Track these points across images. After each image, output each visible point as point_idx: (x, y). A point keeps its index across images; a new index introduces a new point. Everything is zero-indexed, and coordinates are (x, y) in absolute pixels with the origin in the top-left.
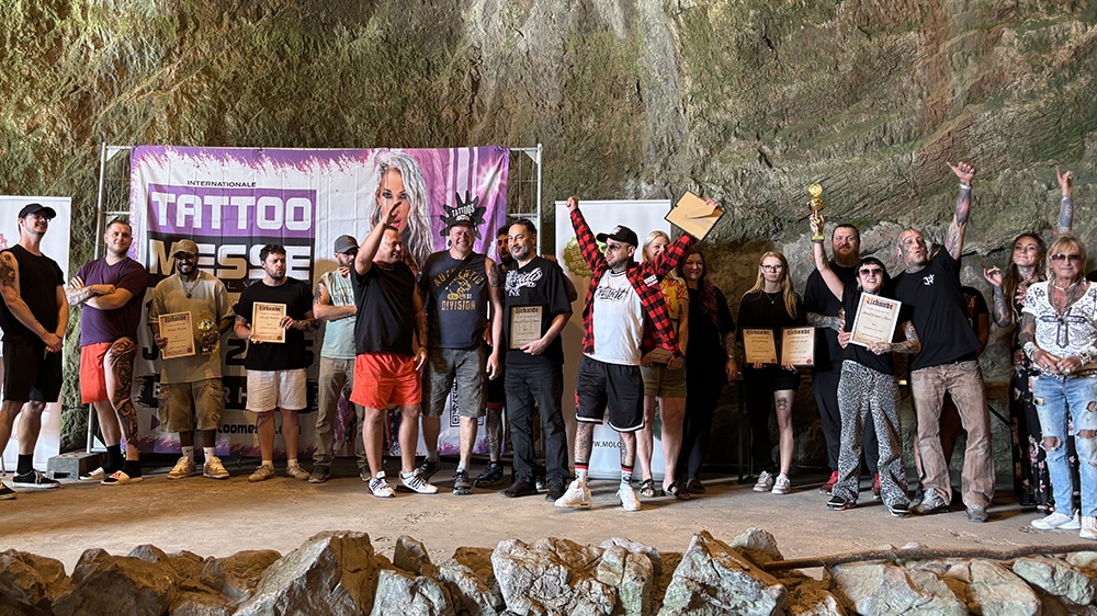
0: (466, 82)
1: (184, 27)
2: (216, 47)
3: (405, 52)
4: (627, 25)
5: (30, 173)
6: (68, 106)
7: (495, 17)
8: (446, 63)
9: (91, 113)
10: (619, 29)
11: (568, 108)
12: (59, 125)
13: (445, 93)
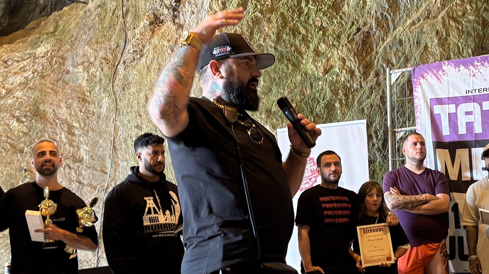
5: (329, 107)
6: (354, 46)
9: (372, 50)
12: (348, 63)
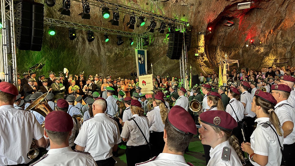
0: (77, 60)
1: (44, 52)
2: (48, 56)
3: (69, 56)
4: (99, 55)
7: (80, 52)
8: (74, 57)
10: (98, 55)
11: (90, 64)
13: (75, 61)
